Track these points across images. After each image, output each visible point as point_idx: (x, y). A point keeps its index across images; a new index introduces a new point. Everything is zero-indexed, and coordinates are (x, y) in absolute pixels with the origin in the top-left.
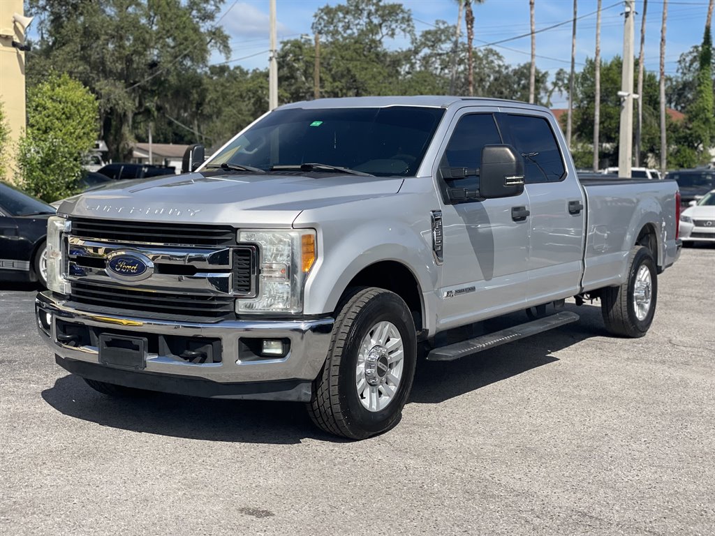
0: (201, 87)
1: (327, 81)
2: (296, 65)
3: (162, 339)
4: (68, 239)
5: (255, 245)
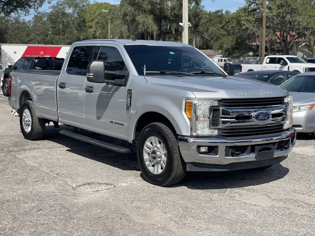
0: (199, 17)
1: (274, 9)
2: (258, 2)
3: (277, 144)
4: (219, 109)
5: (288, 103)
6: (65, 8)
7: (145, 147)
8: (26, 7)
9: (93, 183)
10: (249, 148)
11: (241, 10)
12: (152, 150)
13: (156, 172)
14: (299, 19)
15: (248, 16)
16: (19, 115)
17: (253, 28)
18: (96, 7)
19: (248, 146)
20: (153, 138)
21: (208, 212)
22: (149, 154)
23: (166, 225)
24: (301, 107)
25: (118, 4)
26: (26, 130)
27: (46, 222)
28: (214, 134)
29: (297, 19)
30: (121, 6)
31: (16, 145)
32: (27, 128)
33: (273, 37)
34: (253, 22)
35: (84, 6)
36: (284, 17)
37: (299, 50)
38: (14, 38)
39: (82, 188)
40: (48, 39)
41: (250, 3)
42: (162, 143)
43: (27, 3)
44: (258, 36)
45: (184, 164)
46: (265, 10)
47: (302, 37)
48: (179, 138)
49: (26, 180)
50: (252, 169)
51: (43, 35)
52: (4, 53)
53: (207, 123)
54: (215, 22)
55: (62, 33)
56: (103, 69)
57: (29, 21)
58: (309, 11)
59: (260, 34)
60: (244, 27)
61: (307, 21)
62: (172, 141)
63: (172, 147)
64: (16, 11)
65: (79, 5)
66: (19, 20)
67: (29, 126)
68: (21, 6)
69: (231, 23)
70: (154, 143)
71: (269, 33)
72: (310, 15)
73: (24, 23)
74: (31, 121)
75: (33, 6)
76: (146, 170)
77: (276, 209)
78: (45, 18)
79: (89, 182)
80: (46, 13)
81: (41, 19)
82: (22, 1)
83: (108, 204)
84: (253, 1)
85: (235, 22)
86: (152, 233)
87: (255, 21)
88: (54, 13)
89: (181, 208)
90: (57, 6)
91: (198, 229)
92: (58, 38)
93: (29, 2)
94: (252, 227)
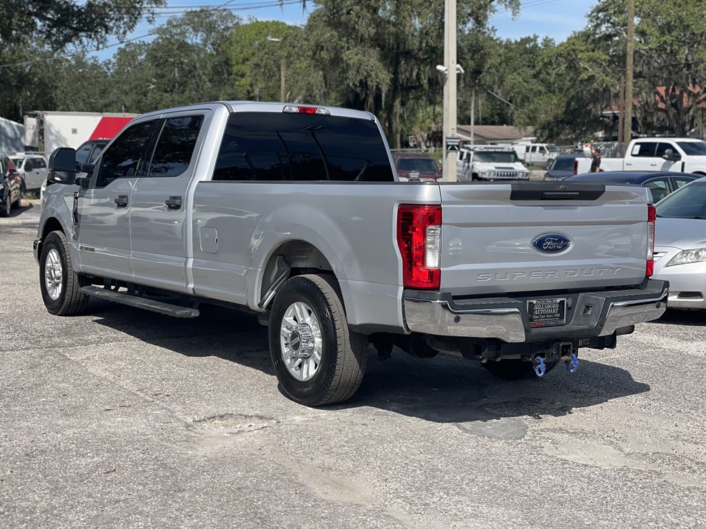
0: (482, 52)
1: (651, 34)
2: (617, 20)
6: (186, 32)
8: (100, 30)
9: (231, 415)
11: (577, 38)
15: (593, 51)
17: (604, 77)
18: (255, 32)
21: (480, 478)
23: (385, 506)
24: (700, 253)
25: (303, 24)
27: (122, 498)
30: (309, 29)
31: (68, 332)
33: (650, 96)
34: (604, 64)
35: (227, 29)
36: (673, 53)
38: (73, 98)
39: (205, 425)
40: (147, 101)
41: (599, 22)
43: (101, 22)
44: (616, 96)
46: (631, 37)
49: (84, 406)
51: (137, 93)
54: (518, 64)
55: (179, 88)
57: (108, 62)
59: (621, 90)
60: (584, 76)
64: (77, 40)
65: (217, 26)
66: (84, 60)
68: (88, 28)
69: (554, 66)
71: (642, 88)
73: (95, 66)
75: (115, 29)
77: (631, 475)
78: (141, 54)
79: (221, 413)
80: (145, 45)
81: (134, 58)
82: (91, 17)
83: (261, 461)
84: (605, 16)
85: (564, 63)
86: (353, 523)
87: (610, 62)
88: (163, 45)
89: (420, 470)
90: (167, 29)
91: (456, 515)
92: (170, 98)
93: (106, 19)
94: (575, 512)
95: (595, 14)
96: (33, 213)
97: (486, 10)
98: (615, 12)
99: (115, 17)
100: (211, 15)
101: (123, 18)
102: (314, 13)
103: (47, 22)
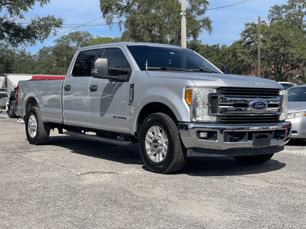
0: (197, 49)
1: (268, 42)
2: (253, 36)
3: (273, 133)
4: (218, 97)
5: (283, 96)
6: (69, 42)
7: (147, 137)
8: (32, 38)
9: (97, 172)
10: (247, 135)
11: (236, 44)
12: (153, 139)
13: (158, 161)
14: (292, 51)
15: (243, 49)
16: (25, 122)
17: (248, 60)
18: (99, 42)
19: (245, 132)
20: (154, 128)
21: (208, 189)
22: (150, 143)
23: (168, 198)
24: (296, 114)
25: (120, 37)
26: (31, 135)
27: (52, 196)
28: (213, 120)
29: (290, 51)
30: (122, 39)
31: (22, 148)
32: (33, 134)
33: (268, 68)
34: (248, 54)
35: (87, 40)
36: (277, 50)
37: (293, 81)
38: (20, 70)
39: (86, 176)
40: (52, 71)
41: (245, 37)
42: (163, 132)
43: (33, 35)
44: (253, 68)
45: (184, 149)
46: (259, 42)
47: (295, 68)
48: (180, 125)
49: (32, 170)
50: (250, 156)
51: (48, 67)
52: (10, 82)
53: (206, 110)
54: (212, 54)
55: (66, 65)
56: (107, 65)
57: (35, 55)
58: (302, 43)
59: (256, 65)
60: (240, 59)
61: (300, 53)
62: (173, 128)
63: (173, 134)
64: (22, 42)
65: (83, 39)
66: (25, 54)
67: (34, 131)
68: (27, 37)
69: (227, 55)
70: (156, 132)
71: (264, 65)
72: (303, 47)
73: (30, 57)
74: (36, 126)
75: (39, 38)
76: (148, 159)
77: (273, 189)
78: (49, 52)
79: (92, 171)
80: (51, 48)
81: (46, 53)
82: (29, 33)
83: (111, 185)
84: (248, 34)
85: (231, 54)
86: (155, 203)
87: (251, 54)
88: (59, 47)
89: (182, 187)
90: (61, 40)
91: (199, 200)
92: (62, 69)
93: (35, 33)
94: (251, 199)
95: (244, 33)
96: (3, 114)
97: (198, 31)
98: (252, 33)
99: (39, 33)
100: (80, 34)
101: (43, 33)
102: (125, 32)
103: (10, 34)
